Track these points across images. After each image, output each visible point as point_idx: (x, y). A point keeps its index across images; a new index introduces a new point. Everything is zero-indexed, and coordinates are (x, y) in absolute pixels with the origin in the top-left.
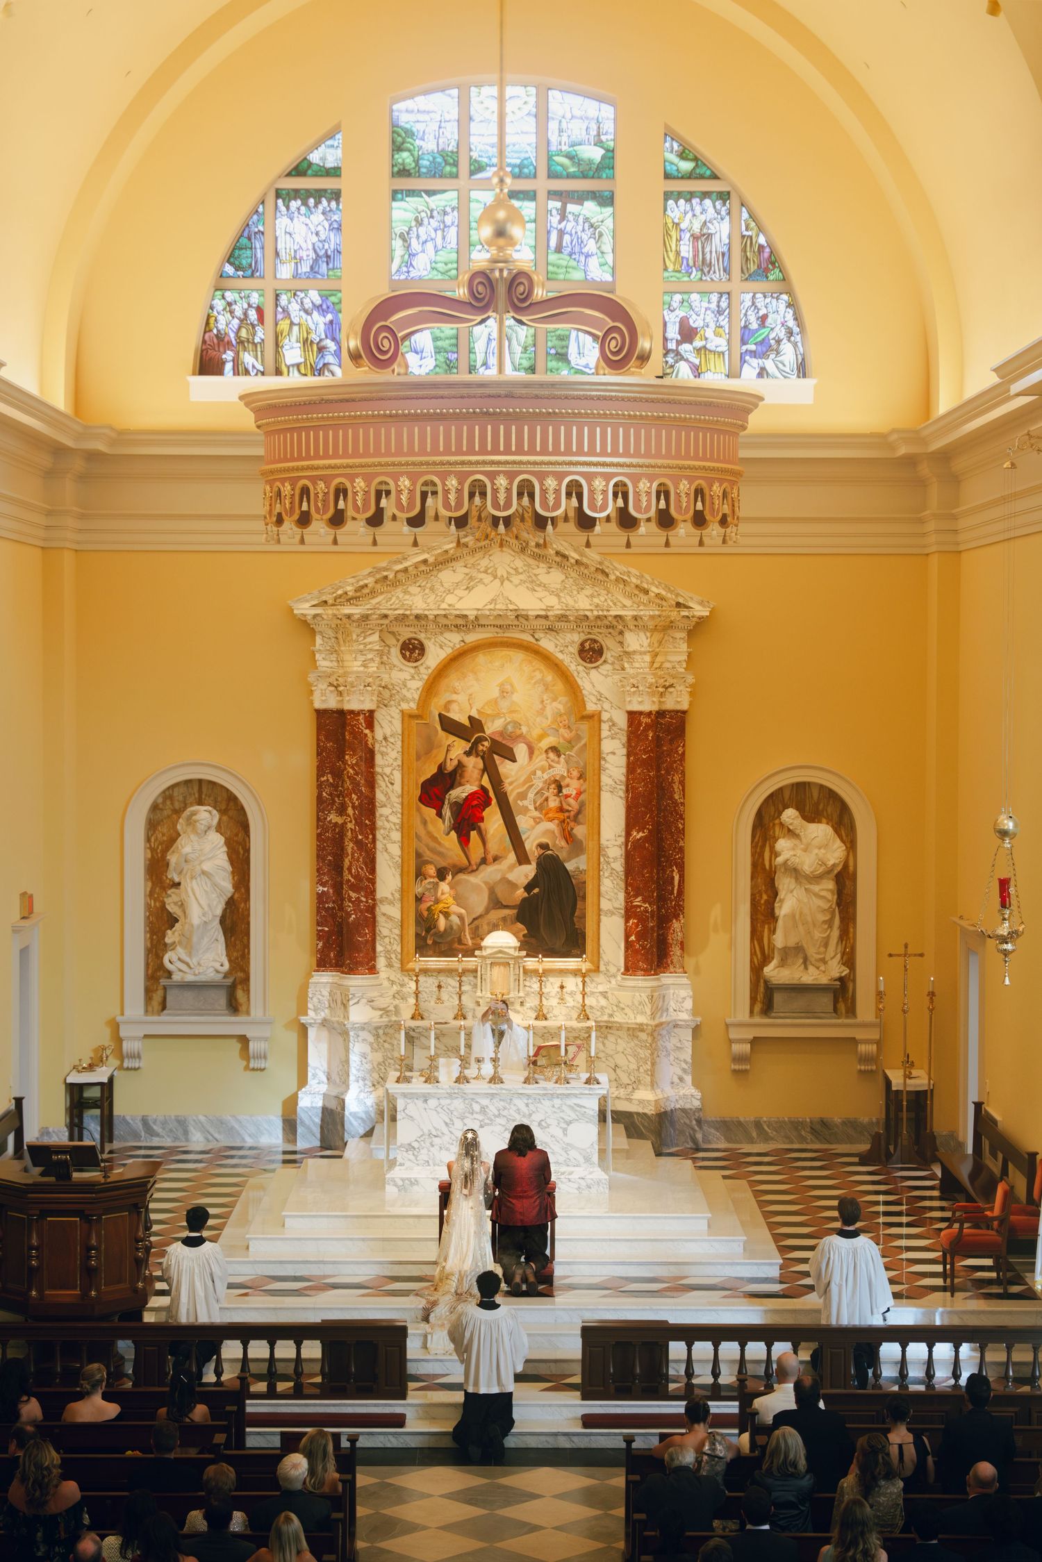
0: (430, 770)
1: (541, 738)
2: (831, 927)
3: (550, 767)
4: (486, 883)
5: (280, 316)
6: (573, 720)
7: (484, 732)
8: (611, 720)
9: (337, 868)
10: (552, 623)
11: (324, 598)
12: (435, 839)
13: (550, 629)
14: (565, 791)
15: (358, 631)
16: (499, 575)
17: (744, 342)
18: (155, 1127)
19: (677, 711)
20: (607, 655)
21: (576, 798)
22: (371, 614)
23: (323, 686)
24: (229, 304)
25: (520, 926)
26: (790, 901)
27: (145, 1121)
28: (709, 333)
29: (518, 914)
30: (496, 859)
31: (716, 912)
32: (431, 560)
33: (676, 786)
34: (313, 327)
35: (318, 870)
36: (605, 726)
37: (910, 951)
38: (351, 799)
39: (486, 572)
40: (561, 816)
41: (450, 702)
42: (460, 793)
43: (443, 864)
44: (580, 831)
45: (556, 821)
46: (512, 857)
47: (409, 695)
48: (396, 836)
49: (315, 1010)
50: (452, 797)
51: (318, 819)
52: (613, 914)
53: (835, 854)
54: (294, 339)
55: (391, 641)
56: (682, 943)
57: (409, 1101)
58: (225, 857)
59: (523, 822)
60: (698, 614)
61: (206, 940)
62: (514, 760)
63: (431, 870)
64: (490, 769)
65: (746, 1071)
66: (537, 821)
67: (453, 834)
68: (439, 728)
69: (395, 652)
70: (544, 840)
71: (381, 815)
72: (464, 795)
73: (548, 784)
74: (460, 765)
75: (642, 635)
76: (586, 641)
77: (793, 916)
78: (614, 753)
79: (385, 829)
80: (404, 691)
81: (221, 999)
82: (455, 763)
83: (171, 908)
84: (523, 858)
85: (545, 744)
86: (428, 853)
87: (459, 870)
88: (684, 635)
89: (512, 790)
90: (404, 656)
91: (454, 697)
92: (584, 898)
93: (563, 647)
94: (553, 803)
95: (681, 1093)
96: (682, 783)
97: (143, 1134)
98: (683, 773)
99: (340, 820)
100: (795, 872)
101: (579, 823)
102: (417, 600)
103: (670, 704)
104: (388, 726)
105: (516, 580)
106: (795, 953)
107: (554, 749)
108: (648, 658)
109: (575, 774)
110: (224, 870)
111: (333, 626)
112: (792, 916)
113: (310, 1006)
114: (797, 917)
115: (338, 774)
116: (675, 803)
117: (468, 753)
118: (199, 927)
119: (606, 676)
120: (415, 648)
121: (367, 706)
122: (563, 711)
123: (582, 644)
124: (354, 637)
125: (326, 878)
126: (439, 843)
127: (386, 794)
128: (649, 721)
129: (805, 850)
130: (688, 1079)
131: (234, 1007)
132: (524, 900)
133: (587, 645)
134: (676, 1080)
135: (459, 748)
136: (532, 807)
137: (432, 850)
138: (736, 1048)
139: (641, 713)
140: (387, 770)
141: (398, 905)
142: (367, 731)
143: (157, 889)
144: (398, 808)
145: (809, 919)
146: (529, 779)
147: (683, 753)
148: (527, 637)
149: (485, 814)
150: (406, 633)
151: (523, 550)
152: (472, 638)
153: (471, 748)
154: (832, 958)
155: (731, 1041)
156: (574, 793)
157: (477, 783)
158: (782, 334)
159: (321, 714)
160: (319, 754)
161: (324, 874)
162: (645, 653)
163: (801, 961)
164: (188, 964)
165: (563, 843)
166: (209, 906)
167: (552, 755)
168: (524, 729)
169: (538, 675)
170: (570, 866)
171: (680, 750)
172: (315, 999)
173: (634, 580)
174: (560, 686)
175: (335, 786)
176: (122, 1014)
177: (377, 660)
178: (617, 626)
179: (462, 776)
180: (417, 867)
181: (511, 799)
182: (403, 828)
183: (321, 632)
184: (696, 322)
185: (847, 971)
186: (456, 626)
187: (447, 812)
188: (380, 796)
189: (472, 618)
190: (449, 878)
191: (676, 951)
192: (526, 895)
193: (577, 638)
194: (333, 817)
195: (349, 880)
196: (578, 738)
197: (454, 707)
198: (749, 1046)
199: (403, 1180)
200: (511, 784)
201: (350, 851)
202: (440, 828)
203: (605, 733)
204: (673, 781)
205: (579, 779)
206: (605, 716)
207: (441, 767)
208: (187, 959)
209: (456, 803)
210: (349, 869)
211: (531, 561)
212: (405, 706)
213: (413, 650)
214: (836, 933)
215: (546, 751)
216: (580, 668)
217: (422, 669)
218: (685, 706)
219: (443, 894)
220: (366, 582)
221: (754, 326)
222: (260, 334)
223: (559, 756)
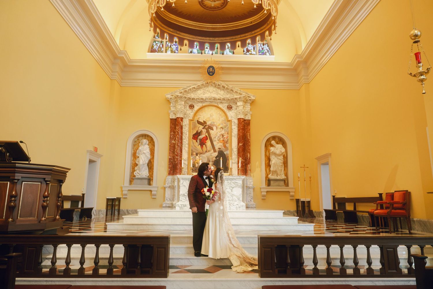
0: (195, 132)
1: (219, 125)
2: (282, 167)
3: (221, 131)
4: (207, 156)
5: (167, 46)
6: (226, 121)
7: (206, 124)
8: (234, 122)
9: (174, 152)
10: (222, 101)
11: (173, 94)
12: (196, 147)
13: (221, 102)
14: (224, 137)
15: (180, 100)
16: (210, 92)
17: (259, 53)
18: (129, 212)
19: (248, 120)
20: (233, 108)
21: (227, 138)
22: (182, 96)
23: (172, 113)
24: (157, 44)
25: (214, 166)
26: (274, 160)
27: (127, 211)
28: (252, 51)
29: (214, 163)
30: (209, 151)
31: (257, 163)
32: (196, 87)
33: (248, 136)
34: (173, 48)
35: (169, 153)
36: (233, 123)
37: (305, 166)
38: (177, 136)
39: (207, 91)
40: (223, 142)
41: (199, 118)
42: (201, 137)
43: (197, 152)
44: (227, 145)
45: (222, 143)
46: (212, 151)
47: (191, 116)
48: (187, 146)
49: (168, 184)
51: (170, 142)
52: (235, 163)
53: (283, 150)
54: (169, 50)
55: (187, 105)
56: (250, 170)
57: (184, 181)
58: (149, 150)
59: (215, 143)
60: (252, 99)
61: (144, 169)
62: (213, 130)
63: (195, 153)
64: (208, 132)
65: (265, 199)
66: (218, 143)
67: (200, 146)
68: (197, 123)
69: (188, 107)
70: (220, 147)
71: (184, 141)
72: (202, 137)
73: (220, 135)
74: (201, 131)
75: (241, 102)
76: (229, 105)
77: (275, 163)
78: (235, 129)
79: (185, 144)
80: (190, 115)
81: (146, 182)
82: (200, 130)
83: (137, 162)
84: (215, 151)
86: (194, 150)
87: (201, 154)
88: (249, 104)
90: (190, 108)
91: (200, 117)
92: (228, 160)
93: (224, 106)
94: (222, 139)
95: (251, 203)
96: (250, 135)
97: (127, 213)
98: (250, 133)
99: (175, 142)
100: (275, 154)
101: (227, 144)
102: (192, 96)
103: (247, 118)
104: (186, 123)
105: (214, 93)
106: (275, 172)
107: (222, 128)
108: (242, 107)
109: (226, 133)
110: (148, 153)
111: (175, 101)
112: (274, 164)
113: (166, 183)
114: (276, 164)
115: (174, 132)
116: (248, 139)
117: (203, 128)
118: (142, 165)
119: (233, 113)
120: (192, 106)
121: (181, 116)
122: (224, 120)
123: (228, 106)
124: (179, 102)
125: (171, 155)
126: (197, 148)
127: (185, 137)
128: (243, 120)
129: (277, 150)
130: (252, 200)
131: (149, 184)
132: (215, 160)
133: (229, 106)
134: (250, 201)
135: (201, 127)
136: (217, 140)
137: (195, 149)
138: (263, 193)
139: (241, 118)
140: (185, 132)
141: (187, 161)
142: (181, 122)
143: (134, 159)
144: (188, 140)
145: (278, 164)
146: (216, 134)
147: (250, 129)
148: (216, 104)
149: (206, 141)
150: (190, 103)
151: (215, 87)
152: (204, 104)
153: (204, 127)
154: (283, 174)
155: (261, 192)
156: (226, 137)
157: (205, 135)
158: (267, 51)
159: (171, 119)
160: (170, 128)
161: (171, 154)
162: (242, 106)
163: (276, 175)
164: (139, 174)
165: (224, 148)
166: (144, 160)
167: (221, 129)
168: (215, 124)
169: (218, 112)
170: (225, 153)
171: (249, 128)
172: (167, 182)
173: (239, 92)
174: (223, 114)
175: (174, 135)
176: (124, 185)
177: (184, 107)
178: (235, 101)
179: (202, 133)
180: (191, 153)
181: (212, 138)
182: (189, 144)
183: (172, 103)
184: (249, 49)
185: (286, 177)
186: (201, 102)
187: (198, 141)
188: (183, 137)
189: (204, 99)
190: (199, 155)
191: (249, 172)
192: (216, 159)
193: (227, 105)
194: (173, 142)
195: (176, 154)
196: (227, 125)
197: (200, 119)
198: (266, 193)
199: (181, 205)
200: (212, 135)
201: (176, 147)
202: (197, 144)
203: (233, 124)
204: (248, 135)
205: (227, 134)
206: (233, 121)
207: (197, 131)
208: (139, 173)
209: (200, 139)
210: (176, 152)
211: (217, 89)
212: (190, 118)
213: (191, 107)
214: (283, 169)
215: (220, 128)
216: (227, 111)
217: (193, 111)
218: (250, 119)
219: (197, 159)
220: (182, 91)
221: (261, 50)
222: (162, 49)
223: (223, 129)
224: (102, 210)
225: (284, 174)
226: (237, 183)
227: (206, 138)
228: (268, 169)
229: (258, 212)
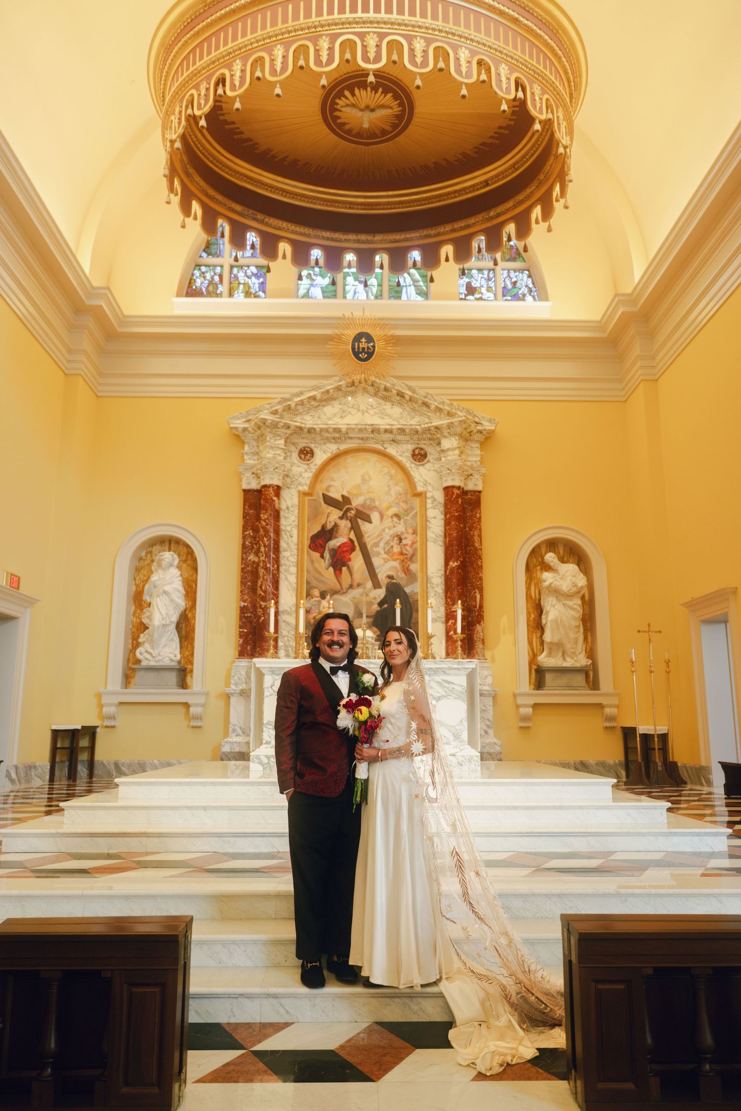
0: (317, 529)
1: (388, 508)
2: (578, 631)
3: (394, 526)
4: (351, 599)
5: (232, 280)
6: (409, 496)
7: (351, 504)
8: (433, 497)
9: (253, 590)
10: (396, 435)
11: (250, 417)
12: (319, 573)
13: (393, 440)
14: (404, 542)
15: (271, 435)
16: (361, 409)
17: (504, 295)
18: (123, 768)
19: (475, 491)
20: (429, 457)
21: (411, 546)
22: (279, 422)
23: (248, 474)
24: (203, 273)
26: (554, 611)
27: (116, 765)
28: (484, 290)
29: (374, 621)
30: (359, 585)
31: (504, 621)
32: (319, 396)
33: (476, 538)
34: (252, 285)
35: (241, 592)
36: (429, 501)
37: (652, 629)
38: (263, 541)
39: (353, 407)
40: (402, 557)
41: (329, 486)
42: (335, 543)
43: (323, 588)
44: (414, 567)
45: (398, 561)
46: (369, 584)
47: (303, 482)
48: (293, 570)
49: (236, 685)
50: (330, 545)
51: (243, 559)
52: (436, 620)
53: (582, 581)
54: (240, 291)
55: (292, 448)
56: (483, 640)
58: (180, 583)
59: (376, 561)
60: (487, 428)
61: (165, 638)
62: (370, 522)
63: (316, 593)
64: (355, 528)
65: (529, 727)
66: (386, 561)
67: (331, 569)
68: (322, 502)
69: (295, 456)
70: (391, 573)
71: (284, 557)
72: (338, 544)
73: (393, 537)
74: (336, 526)
75: (453, 439)
76: (417, 448)
77: (557, 621)
78: (435, 518)
79: (286, 565)
80: (300, 479)
81: (173, 677)
82: (333, 524)
84: (377, 585)
85: (391, 512)
86: (314, 581)
87: (335, 593)
88: (478, 445)
89: (370, 541)
90: (301, 458)
91: (333, 483)
92: (417, 611)
93: (402, 452)
94: (396, 549)
95: (487, 741)
96: (480, 536)
97: (114, 773)
98: (480, 530)
99: (256, 559)
100: (556, 592)
101: (413, 562)
102: (308, 421)
103: (470, 486)
104: (289, 502)
105: (372, 412)
106: (558, 647)
107: (397, 516)
108: (457, 452)
109: (410, 531)
110: (179, 591)
111: (256, 438)
112: (555, 621)
113: (232, 681)
114: (559, 622)
115: (256, 530)
116: (476, 549)
117: (341, 518)
118: (158, 627)
119: (429, 470)
120: (308, 453)
121: (276, 482)
122: (402, 492)
123: (414, 451)
124: (268, 439)
125: (246, 597)
126: (322, 575)
127: (287, 543)
128: (459, 492)
129: (562, 579)
130: (491, 732)
131: (183, 684)
132: (378, 612)
133: (417, 452)
134: (483, 733)
135: (335, 515)
136: (382, 552)
137: (317, 579)
138: (523, 711)
139: (453, 487)
140: (289, 528)
141: (294, 615)
142: (275, 498)
143: (138, 611)
144: (295, 552)
145: (567, 624)
146: (380, 534)
147: (480, 517)
148: (379, 447)
149: (351, 556)
150: (302, 444)
151: (376, 395)
152: (343, 447)
153: (343, 515)
154: (580, 653)
155: (518, 707)
156: (410, 543)
157: (347, 536)
158: (526, 291)
159: (246, 491)
160: (244, 517)
161: (245, 594)
162: (455, 449)
163: (561, 654)
164: (150, 654)
165: (403, 575)
166: (167, 614)
167: (395, 519)
168: (377, 503)
169: (386, 470)
170: (408, 590)
171: (478, 515)
172: (236, 678)
173: (447, 408)
174: (400, 476)
175: (254, 538)
176: (106, 688)
177: (283, 455)
178: (434, 435)
179: (337, 532)
180: (307, 591)
181: (369, 547)
182: (299, 565)
183: (248, 443)
184: (475, 284)
185: (590, 662)
186: (334, 438)
187: (327, 555)
188: (283, 544)
189: (344, 430)
190: (328, 597)
191: (479, 645)
192: (379, 609)
193: (410, 447)
194: (252, 557)
195: (260, 594)
196: (412, 508)
197: (332, 489)
198: (531, 709)
200: (369, 537)
201: (261, 575)
202: (323, 565)
203: (429, 505)
204: (474, 535)
205: (413, 534)
206: (429, 495)
207: (323, 527)
208: (151, 651)
209: (333, 549)
210: (261, 587)
211: (381, 401)
212: (300, 488)
213: (306, 454)
214: (581, 637)
215: (392, 517)
216: (413, 465)
217: (312, 466)
218: (480, 488)
219: (324, 608)
220: (277, 408)
221: (510, 286)
222: (220, 289)
223: (400, 520)
224: (37, 765)
225: (584, 652)
226: (449, 682)
227: (349, 547)
228: (534, 637)
229: (526, 784)
